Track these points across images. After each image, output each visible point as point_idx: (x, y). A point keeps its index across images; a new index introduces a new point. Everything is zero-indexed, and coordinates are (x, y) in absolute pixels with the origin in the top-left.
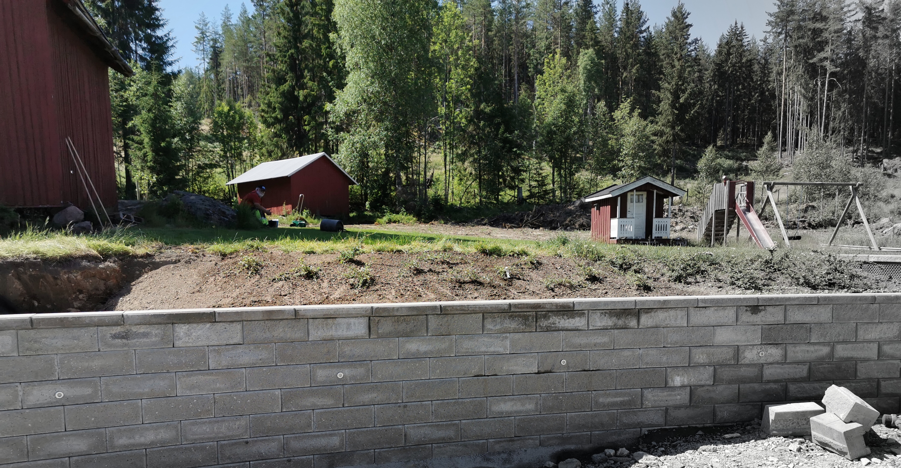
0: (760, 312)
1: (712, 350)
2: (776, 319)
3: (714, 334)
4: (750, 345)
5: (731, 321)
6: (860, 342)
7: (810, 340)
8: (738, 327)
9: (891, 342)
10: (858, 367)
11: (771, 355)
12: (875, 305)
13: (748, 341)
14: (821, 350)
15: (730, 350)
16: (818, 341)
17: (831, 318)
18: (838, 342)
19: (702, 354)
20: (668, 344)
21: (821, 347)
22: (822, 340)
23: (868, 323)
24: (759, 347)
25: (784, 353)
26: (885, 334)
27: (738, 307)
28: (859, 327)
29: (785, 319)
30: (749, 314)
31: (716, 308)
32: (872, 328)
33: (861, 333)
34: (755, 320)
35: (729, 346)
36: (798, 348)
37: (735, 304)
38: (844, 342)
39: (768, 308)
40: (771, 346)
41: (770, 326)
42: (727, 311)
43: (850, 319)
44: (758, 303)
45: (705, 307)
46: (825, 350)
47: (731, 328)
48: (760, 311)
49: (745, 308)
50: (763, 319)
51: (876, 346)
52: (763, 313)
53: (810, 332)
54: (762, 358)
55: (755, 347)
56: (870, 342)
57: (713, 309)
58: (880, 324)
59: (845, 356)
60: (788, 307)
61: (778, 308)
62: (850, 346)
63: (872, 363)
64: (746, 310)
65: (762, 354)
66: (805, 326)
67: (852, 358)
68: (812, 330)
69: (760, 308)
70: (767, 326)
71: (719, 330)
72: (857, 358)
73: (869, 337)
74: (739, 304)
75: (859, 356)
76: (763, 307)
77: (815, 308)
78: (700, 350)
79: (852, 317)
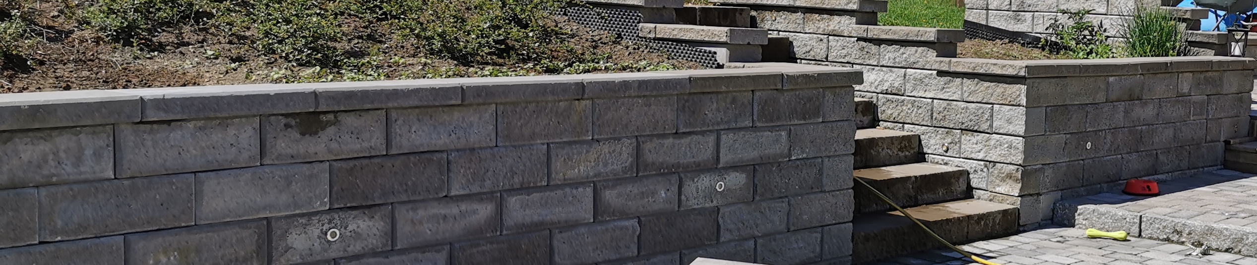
0: (323, 129)
1: (195, 238)
2: (366, 144)
3: (198, 194)
4: (302, 215)
5: (245, 155)
6: (558, 187)
7: (449, 190)
8: (267, 169)
9: (618, 181)
10: (555, 243)
11: (357, 235)
12: (583, 103)
13: (296, 206)
14: (475, 212)
15: (245, 233)
16: (467, 192)
17: (493, 136)
18: (512, 191)
19: (165, 252)
20: (54, 233)
21: (476, 206)
22: (476, 189)
23: (570, 143)
24: (325, 218)
25: (389, 227)
26: (606, 165)
27: (264, 118)
28: (553, 153)
29: (388, 144)
30: (295, 134)
31: (200, 123)
32: (580, 153)
33: (557, 165)
34: (312, 150)
35: (242, 224)
36: (421, 213)
37: (254, 111)
38: (525, 189)
39: (342, 117)
40: (354, 213)
41: (351, 164)
42: (232, 131)
43: (533, 136)
44: (317, 104)
45: (169, 122)
46: (484, 211)
47: (247, 175)
48: (324, 126)
49: (284, 121)
50: (334, 145)
51: (589, 191)
52: (331, 131)
53: (449, 170)
54: (334, 247)
55: (315, 219)
56: (576, 184)
57: (190, 125)
58: (595, 145)
59: (528, 220)
60: (394, 114)
61: (368, 118)
62: (536, 196)
63: (583, 230)
64: (287, 126)
65: (334, 235)
66: (435, 157)
67: (542, 223)
68: (453, 167)
69: (324, 118)
70: (344, 165)
71: (211, 184)
72: (553, 223)
73: (572, 174)
74: (264, 110)
75: (555, 218)
76: (331, 117)
77: (457, 114)
78: (158, 240)
79: (537, 131)
